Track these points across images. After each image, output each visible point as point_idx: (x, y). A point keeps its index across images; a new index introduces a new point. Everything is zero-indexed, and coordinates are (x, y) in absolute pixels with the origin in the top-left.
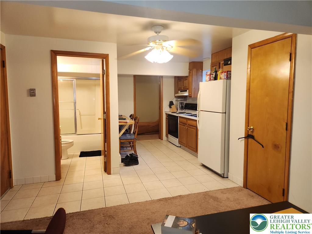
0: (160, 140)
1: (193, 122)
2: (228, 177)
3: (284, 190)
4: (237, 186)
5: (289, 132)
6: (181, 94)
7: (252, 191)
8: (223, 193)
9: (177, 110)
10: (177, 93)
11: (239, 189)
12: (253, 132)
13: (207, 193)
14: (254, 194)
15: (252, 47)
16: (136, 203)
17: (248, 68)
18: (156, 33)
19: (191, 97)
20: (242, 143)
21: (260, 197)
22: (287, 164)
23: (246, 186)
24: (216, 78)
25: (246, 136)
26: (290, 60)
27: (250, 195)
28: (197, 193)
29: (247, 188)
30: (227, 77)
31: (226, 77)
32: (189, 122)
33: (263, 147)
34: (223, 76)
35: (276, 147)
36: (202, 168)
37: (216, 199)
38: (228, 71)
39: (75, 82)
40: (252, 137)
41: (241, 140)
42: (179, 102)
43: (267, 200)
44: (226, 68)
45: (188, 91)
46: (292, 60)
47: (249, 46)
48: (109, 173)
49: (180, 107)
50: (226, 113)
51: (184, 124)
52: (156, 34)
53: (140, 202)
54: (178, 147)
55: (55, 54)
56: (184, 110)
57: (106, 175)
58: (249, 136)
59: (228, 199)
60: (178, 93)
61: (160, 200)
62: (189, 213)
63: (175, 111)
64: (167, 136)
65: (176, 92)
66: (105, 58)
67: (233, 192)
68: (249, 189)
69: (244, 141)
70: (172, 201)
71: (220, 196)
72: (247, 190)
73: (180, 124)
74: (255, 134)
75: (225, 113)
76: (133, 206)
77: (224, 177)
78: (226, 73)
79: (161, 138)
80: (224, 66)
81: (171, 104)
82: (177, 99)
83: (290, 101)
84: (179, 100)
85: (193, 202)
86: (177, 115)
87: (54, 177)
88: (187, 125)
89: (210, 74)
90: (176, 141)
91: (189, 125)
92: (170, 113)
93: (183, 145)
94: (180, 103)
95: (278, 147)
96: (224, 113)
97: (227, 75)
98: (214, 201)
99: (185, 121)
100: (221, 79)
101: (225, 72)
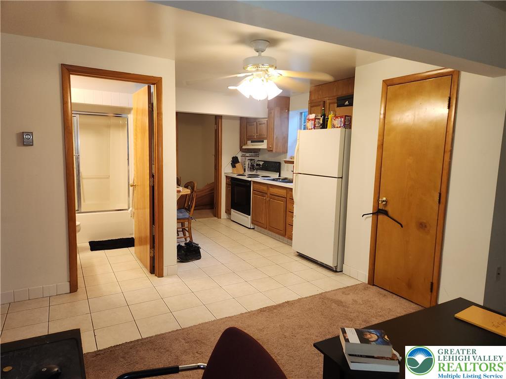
0: (216, 218)
1: (280, 190)
2: (342, 271)
3: (432, 284)
4: (360, 283)
5: (442, 206)
6: (250, 146)
7: (382, 288)
8: (346, 294)
9: (245, 171)
10: (244, 145)
11: (364, 287)
12: (386, 205)
13: (323, 294)
14: (386, 292)
15: (388, 83)
16: (226, 317)
17: (380, 114)
18: (258, 52)
19: (272, 151)
20: (369, 222)
21: (394, 296)
22: (438, 248)
23: (372, 281)
24: (324, 126)
25: (374, 212)
26: (449, 107)
27: (380, 294)
28: (310, 297)
29: (374, 285)
30: (345, 124)
31: (342, 125)
32: (272, 190)
33: (402, 227)
34: (338, 122)
35: (422, 226)
36: (299, 259)
37: (339, 303)
38: (346, 116)
39: (77, 120)
40: (385, 213)
41: (367, 218)
42: (247, 158)
43: (405, 299)
44: (342, 111)
45: (265, 141)
46: (451, 108)
47: (383, 81)
48: (161, 275)
49: (250, 166)
50: (344, 178)
51: (263, 194)
52: (257, 54)
53: (232, 317)
54: (250, 228)
55: (68, 70)
56: (256, 171)
57: (154, 278)
58: (379, 212)
59: (355, 301)
60: (246, 144)
61: (262, 311)
62: (311, 326)
63: (242, 172)
64: (228, 212)
65: (242, 143)
66: (154, 84)
67: (357, 291)
68: (376, 286)
69: (371, 218)
70: (279, 310)
71: (343, 298)
72: (374, 287)
73: (254, 193)
74: (389, 209)
75: (342, 178)
76: (224, 322)
77: (336, 271)
78: (343, 119)
79: (217, 214)
80: (337, 107)
81: (235, 161)
82: (244, 154)
83: (446, 164)
84: (248, 154)
85: (310, 309)
86: (250, 179)
87: (66, 287)
88: (269, 194)
89: (315, 119)
90: (246, 219)
91: (271, 194)
92: (235, 176)
93: (258, 225)
94: (249, 161)
95: (426, 226)
96: (340, 178)
97: (345, 122)
98: (338, 305)
99: (265, 188)
100: (334, 126)
101: (341, 117)
